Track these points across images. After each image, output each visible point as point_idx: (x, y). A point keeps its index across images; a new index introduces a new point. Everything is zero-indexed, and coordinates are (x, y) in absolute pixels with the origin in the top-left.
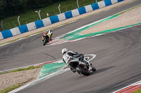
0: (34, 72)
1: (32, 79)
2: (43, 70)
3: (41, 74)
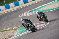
0: (13, 32)
1: (11, 36)
2: (18, 31)
3: (17, 33)
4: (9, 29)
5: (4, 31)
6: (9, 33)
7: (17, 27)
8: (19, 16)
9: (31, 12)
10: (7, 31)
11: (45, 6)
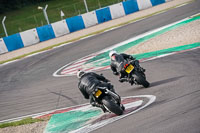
0: (33, 131)
2: (50, 125)
7: (47, 113)
8: (55, 75)
10: (12, 125)
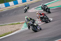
1: (18, 29)
2: (24, 25)
3: (23, 27)
4: (16, 23)
5: (12, 24)
6: (17, 26)
9: (37, 8)
10: (14, 24)
11: (49, 4)
